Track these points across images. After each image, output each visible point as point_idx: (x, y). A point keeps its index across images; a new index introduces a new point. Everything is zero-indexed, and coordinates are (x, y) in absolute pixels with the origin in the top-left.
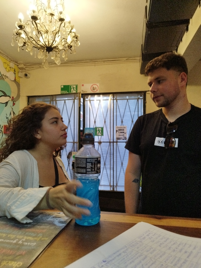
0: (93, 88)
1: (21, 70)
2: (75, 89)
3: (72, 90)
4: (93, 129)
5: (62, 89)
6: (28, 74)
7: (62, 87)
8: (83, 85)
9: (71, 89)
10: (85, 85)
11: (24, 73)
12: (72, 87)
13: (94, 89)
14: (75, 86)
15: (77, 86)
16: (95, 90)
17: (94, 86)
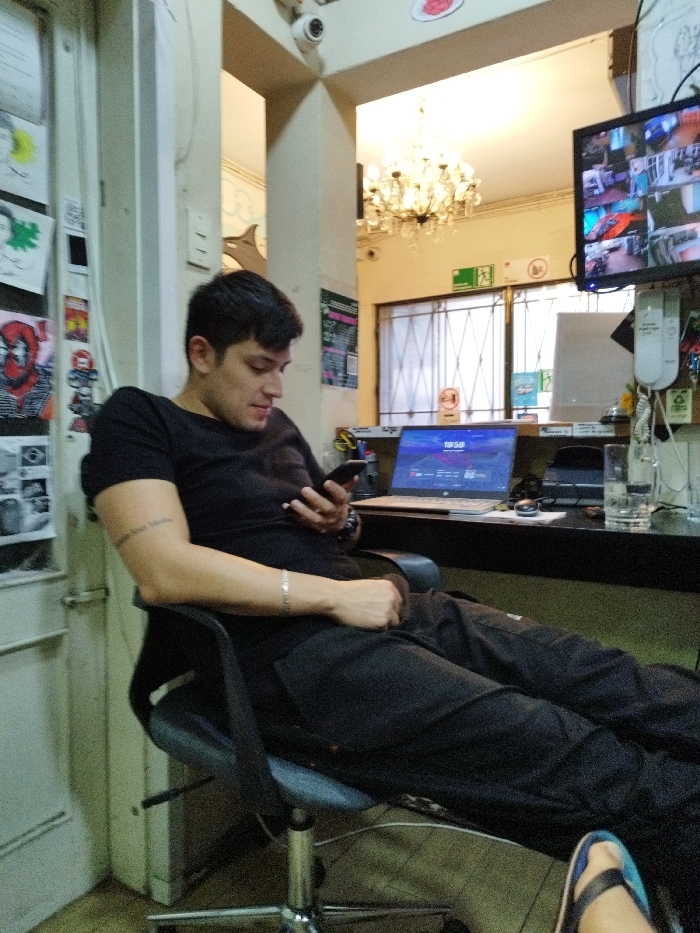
0: (534, 268)
1: (360, 243)
2: (488, 276)
3: (480, 278)
4: (535, 374)
5: (456, 280)
6: (374, 251)
7: (457, 273)
8: (508, 264)
9: (477, 276)
10: (512, 263)
11: (366, 250)
12: (480, 273)
13: (536, 271)
14: (487, 270)
15: (491, 269)
16: (540, 275)
17: (538, 264)
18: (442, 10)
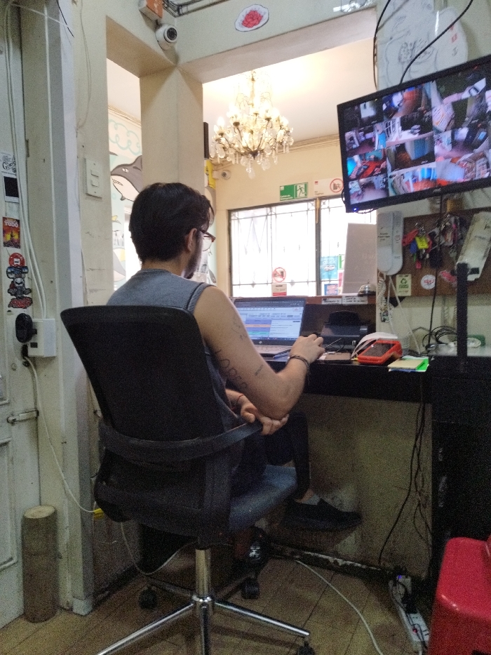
0: (334, 185)
1: (216, 167)
2: (303, 191)
3: (298, 192)
4: (336, 257)
5: (282, 193)
6: (227, 173)
7: (282, 188)
8: (316, 182)
9: (296, 191)
10: (319, 181)
11: (221, 172)
12: (298, 188)
13: (335, 187)
14: (303, 186)
15: (306, 185)
16: (338, 189)
17: (337, 182)
18: (255, 24)
